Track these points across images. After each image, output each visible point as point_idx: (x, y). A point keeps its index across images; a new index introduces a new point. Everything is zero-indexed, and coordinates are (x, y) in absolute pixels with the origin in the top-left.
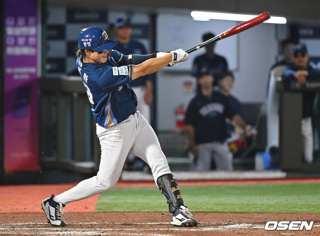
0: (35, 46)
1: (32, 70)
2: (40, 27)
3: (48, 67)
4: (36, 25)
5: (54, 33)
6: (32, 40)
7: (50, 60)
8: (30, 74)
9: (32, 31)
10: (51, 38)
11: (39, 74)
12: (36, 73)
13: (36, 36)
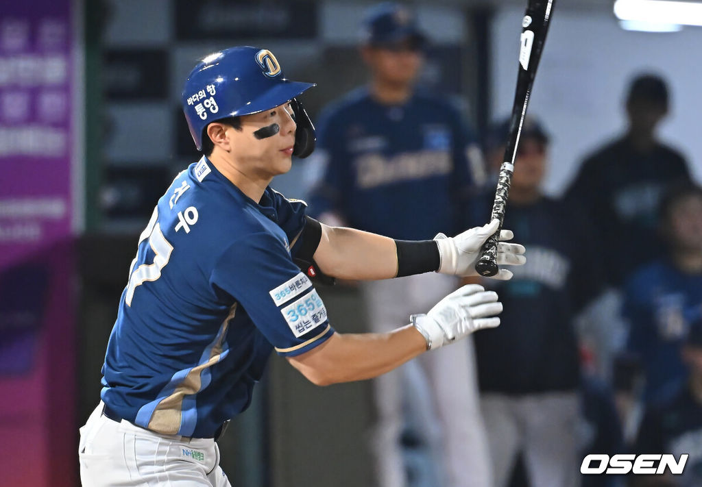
0: (63, 124)
1: (53, 208)
2: (79, 56)
3: (109, 197)
4: (65, 48)
5: (129, 77)
6: (51, 103)
7: (115, 174)
8: (47, 224)
9: (53, 69)
10: (118, 95)
11: (78, 223)
12: (66, 220)
13: (65, 88)
